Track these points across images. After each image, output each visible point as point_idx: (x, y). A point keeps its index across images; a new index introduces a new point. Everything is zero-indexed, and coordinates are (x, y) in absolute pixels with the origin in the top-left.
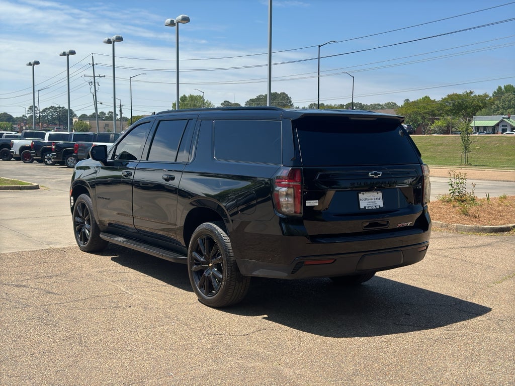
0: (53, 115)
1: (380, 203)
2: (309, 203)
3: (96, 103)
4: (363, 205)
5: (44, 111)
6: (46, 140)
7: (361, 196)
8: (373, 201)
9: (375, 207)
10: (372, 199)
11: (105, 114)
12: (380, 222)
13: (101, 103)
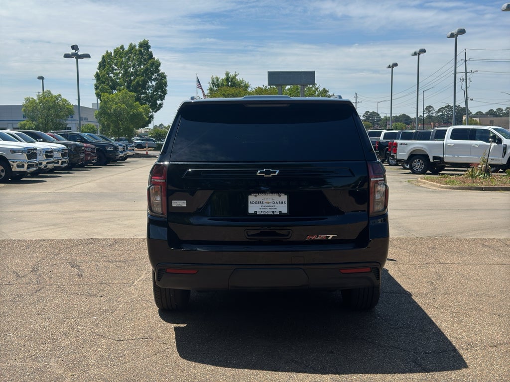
0: (448, 114)
1: (284, 209)
2: (176, 204)
3: (467, 100)
4: (252, 209)
5: (439, 110)
6: (381, 138)
7: (251, 198)
8: (272, 205)
9: (272, 213)
10: (269, 203)
11: (502, 110)
12: (278, 231)
13: (472, 100)
